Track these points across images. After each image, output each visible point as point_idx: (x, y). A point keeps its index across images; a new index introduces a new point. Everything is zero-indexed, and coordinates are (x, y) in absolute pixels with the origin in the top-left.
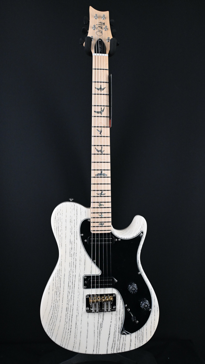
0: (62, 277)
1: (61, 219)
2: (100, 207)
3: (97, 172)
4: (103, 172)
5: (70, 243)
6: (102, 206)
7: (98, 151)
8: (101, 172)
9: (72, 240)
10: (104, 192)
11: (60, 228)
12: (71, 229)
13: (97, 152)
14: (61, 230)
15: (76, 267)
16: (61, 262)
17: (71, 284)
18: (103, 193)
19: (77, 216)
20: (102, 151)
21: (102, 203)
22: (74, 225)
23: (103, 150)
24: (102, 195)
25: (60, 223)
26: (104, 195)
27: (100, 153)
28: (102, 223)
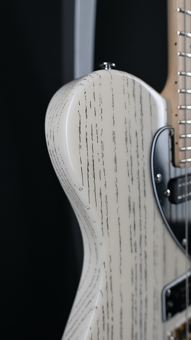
0: (116, 324)
1: (99, 132)
5: (128, 212)
9: (135, 199)
11: (98, 167)
12: (130, 165)
14: (102, 172)
15: (146, 277)
16: (111, 278)
17: (137, 329)
19: (141, 120)
22: (137, 151)
25: (97, 147)
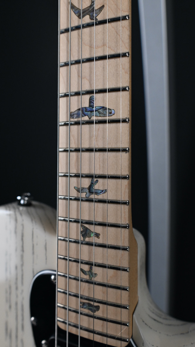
2: (87, 239)
3: (75, 103)
4: (99, 100)
6: (93, 239)
7: (80, 14)
8: (91, 101)
10: (100, 185)
13: (76, 21)
18: (96, 187)
19: (22, 256)
20: (93, 10)
21: (91, 228)
22: (16, 284)
23: (96, 6)
24: (93, 196)
26: (100, 197)
27: (87, 19)
28: (92, 303)
